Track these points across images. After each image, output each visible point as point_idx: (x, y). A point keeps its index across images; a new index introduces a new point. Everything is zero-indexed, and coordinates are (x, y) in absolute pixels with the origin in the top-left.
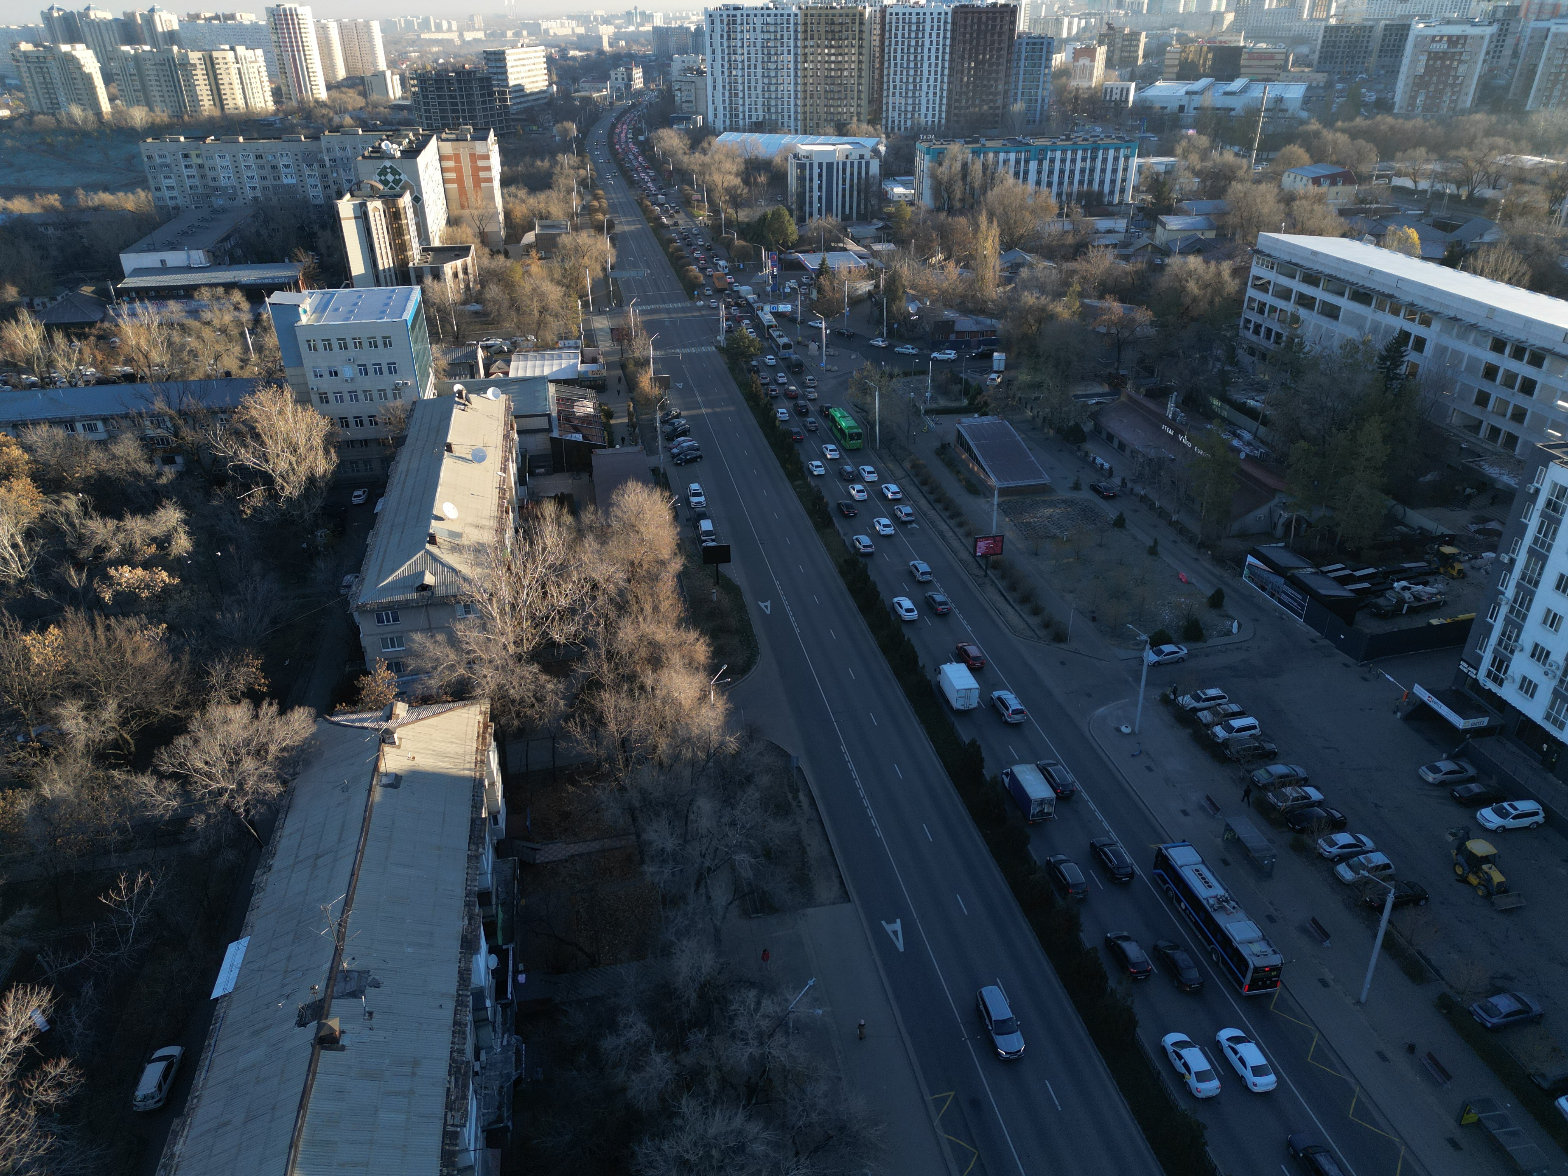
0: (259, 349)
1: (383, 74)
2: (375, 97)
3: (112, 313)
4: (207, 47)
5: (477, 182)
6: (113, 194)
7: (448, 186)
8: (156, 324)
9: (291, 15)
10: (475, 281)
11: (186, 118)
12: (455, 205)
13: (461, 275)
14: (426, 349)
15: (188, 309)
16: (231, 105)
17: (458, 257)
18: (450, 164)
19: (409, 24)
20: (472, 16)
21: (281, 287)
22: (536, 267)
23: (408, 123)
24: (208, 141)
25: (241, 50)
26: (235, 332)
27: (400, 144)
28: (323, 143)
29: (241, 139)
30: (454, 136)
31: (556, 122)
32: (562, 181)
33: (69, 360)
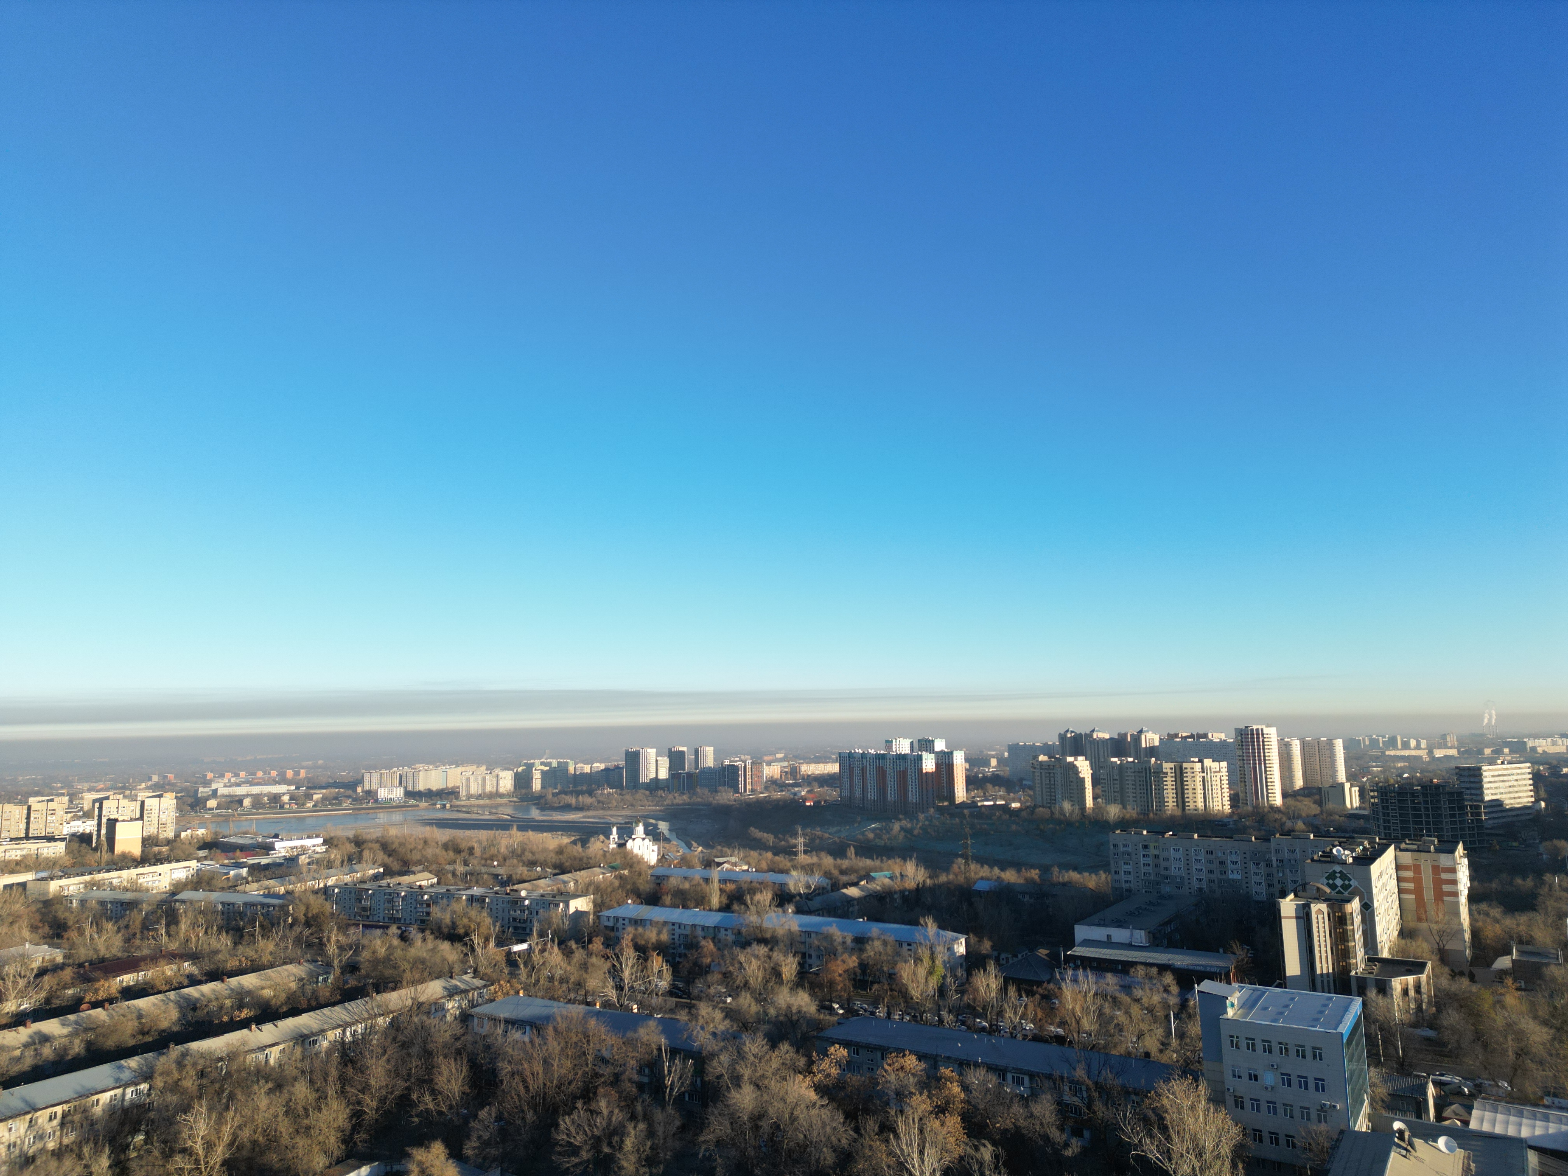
0: (1181, 1035)
1: (1342, 785)
2: (1330, 806)
3: (1058, 976)
4: (1179, 760)
5: (1439, 895)
6: (1080, 873)
7: (1404, 896)
8: (1092, 993)
9: (1258, 734)
10: (1429, 1002)
11: (1151, 815)
12: (1410, 916)
13: (1412, 993)
14: (1362, 1070)
15: (1122, 983)
16: (1192, 807)
17: (1409, 972)
18: (1409, 874)
19: (1374, 743)
20: (1445, 735)
21: (1212, 976)
22: (1512, 999)
23: (1364, 832)
24: (1167, 835)
25: (1208, 762)
26: (1160, 1014)
27: (1353, 851)
28: (1273, 844)
29: (1196, 836)
30: (1415, 847)
31: (1543, 839)
32: (1550, 903)
33: (1016, 1013)
